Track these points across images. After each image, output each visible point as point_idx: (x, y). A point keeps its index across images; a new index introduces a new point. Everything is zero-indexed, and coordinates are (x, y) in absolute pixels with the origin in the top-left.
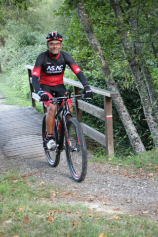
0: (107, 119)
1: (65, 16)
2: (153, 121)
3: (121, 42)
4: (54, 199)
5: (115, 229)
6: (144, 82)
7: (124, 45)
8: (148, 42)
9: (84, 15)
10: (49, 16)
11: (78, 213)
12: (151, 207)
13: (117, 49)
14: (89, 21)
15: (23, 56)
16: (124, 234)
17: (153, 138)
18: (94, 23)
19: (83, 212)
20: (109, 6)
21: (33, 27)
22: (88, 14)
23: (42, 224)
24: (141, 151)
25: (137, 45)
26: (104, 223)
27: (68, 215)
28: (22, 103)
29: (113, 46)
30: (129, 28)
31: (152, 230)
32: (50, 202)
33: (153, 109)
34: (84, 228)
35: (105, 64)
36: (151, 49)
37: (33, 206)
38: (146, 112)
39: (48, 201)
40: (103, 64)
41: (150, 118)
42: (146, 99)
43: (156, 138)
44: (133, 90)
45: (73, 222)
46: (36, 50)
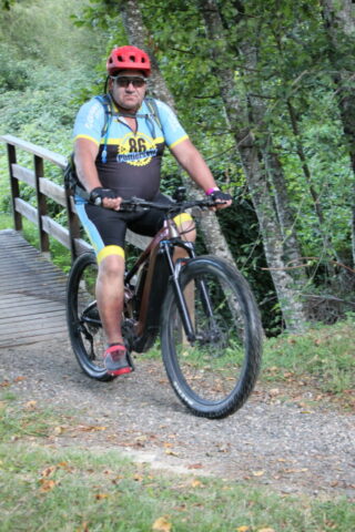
1: (95, 29)
2: (284, 274)
3: (220, 94)
5: (191, 509)
6: (268, 185)
7: (225, 101)
8: (278, 97)
9: (140, 28)
10: (60, 26)
11: (110, 471)
12: (270, 461)
13: (211, 109)
14: (150, 44)
16: (208, 521)
17: (283, 310)
18: (161, 48)
19: (120, 471)
20: (197, 12)
21: (22, 49)
22: (149, 27)
23: (27, 495)
25: (256, 102)
26: (166, 496)
27: (87, 476)
29: (201, 101)
30: (239, 64)
31: (271, 511)
32: (46, 446)
33: (284, 245)
34: (119, 506)
36: (285, 113)
37: (8, 454)
38: (270, 252)
39: (42, 444)
41: (277, 266)
42: (269, 224)
43: (290, 311)
44: (243, 201)
45: (98, 491)
46: (28, 102)
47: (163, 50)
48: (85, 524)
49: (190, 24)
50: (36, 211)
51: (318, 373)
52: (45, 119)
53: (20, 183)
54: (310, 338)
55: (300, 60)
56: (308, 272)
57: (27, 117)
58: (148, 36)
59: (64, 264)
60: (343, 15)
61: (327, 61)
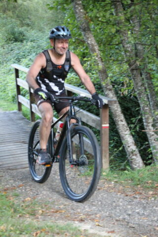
0: (103, 129)
1: (59, 11)
2: (153, 133)
3: (121, 43)
4: (40, 217)
6: (145, 89)
7: (124, 47)
8: (151, 44)
10: (40, 10)
11: (68, 234)
13: (117, 51)
14: (86, 18)
15: (10, 54)
17: (153, 152)
19: (73, 234)
20: (110, 2)
21: (22, 22)
22: (86, 10)
24: (139, 166)
27: (57, 236)
28: (6, 106)
29: (111, 46)
32: (35, 220)
33: (154, 119)
35: (103, 67)
37: (16, 224)
38: (146, 122)
39: (32, 219)
40: (101, 66)
41: (150, 130)
42: (146, 108)
43: (157, 152)
44: (132, 96)
46: (25, 48)
47: (93, 21)
50: (29, 102)
52: (33, 56)
53: (21, 88)
57: (24, 55)
58: (85, 14)
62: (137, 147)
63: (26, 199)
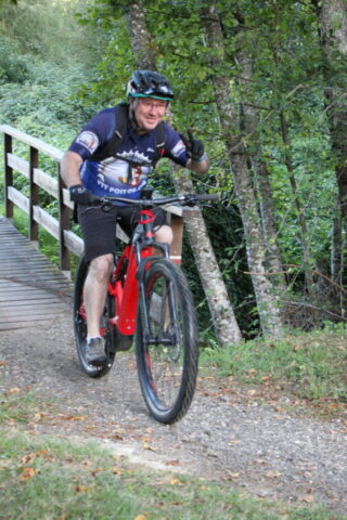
1: (99, 28)
2: (264, 278)
3: (215, 101)
4: (36, 426)
5: (169, 508)
6: (255, 192)
7: (219, 108)
10: (61, 24)
11: (89, 463)
13: (207, 115)
14: (151, 47)
17: (260, 314)
18: (161, 51)
19: (98, 463)
20: (199, 20)
21: (24, 43)
22: (151, 31)
23: (6, 481)
24: (232, 340)
26: (145, 492)
27: (67, 466)
29: (196, 106)
31: (248, 515)
32: (26, 432)
33: (267, 252)
34: (99, 500)
39: (21, 430)
41: (258, 271)
42: (254, 230)
43: (268, 315)
44: (229, 205)
45: (78, 483)
46: (26, 95)
47: (164, 54)
48: (63, 516)
49: (192, 31)
50: (28, 200)
51: (295, 379)
52: (41, 112)
53: (14, 172)
54: (288, 344)
55: (295, 74)
56: (288, 278)
57: (24, 110)
58: (150, 40)
59: (50, 254)
60: (339, 34)
61: (321, 77)
62: (232, 302)
63: (12, 390)
